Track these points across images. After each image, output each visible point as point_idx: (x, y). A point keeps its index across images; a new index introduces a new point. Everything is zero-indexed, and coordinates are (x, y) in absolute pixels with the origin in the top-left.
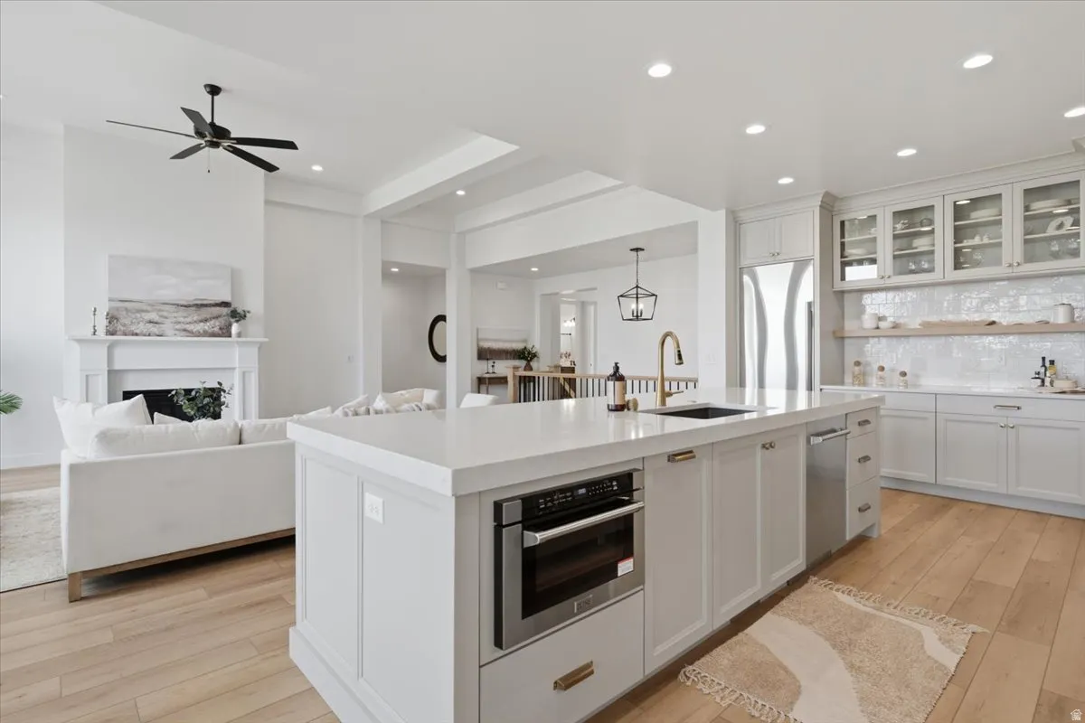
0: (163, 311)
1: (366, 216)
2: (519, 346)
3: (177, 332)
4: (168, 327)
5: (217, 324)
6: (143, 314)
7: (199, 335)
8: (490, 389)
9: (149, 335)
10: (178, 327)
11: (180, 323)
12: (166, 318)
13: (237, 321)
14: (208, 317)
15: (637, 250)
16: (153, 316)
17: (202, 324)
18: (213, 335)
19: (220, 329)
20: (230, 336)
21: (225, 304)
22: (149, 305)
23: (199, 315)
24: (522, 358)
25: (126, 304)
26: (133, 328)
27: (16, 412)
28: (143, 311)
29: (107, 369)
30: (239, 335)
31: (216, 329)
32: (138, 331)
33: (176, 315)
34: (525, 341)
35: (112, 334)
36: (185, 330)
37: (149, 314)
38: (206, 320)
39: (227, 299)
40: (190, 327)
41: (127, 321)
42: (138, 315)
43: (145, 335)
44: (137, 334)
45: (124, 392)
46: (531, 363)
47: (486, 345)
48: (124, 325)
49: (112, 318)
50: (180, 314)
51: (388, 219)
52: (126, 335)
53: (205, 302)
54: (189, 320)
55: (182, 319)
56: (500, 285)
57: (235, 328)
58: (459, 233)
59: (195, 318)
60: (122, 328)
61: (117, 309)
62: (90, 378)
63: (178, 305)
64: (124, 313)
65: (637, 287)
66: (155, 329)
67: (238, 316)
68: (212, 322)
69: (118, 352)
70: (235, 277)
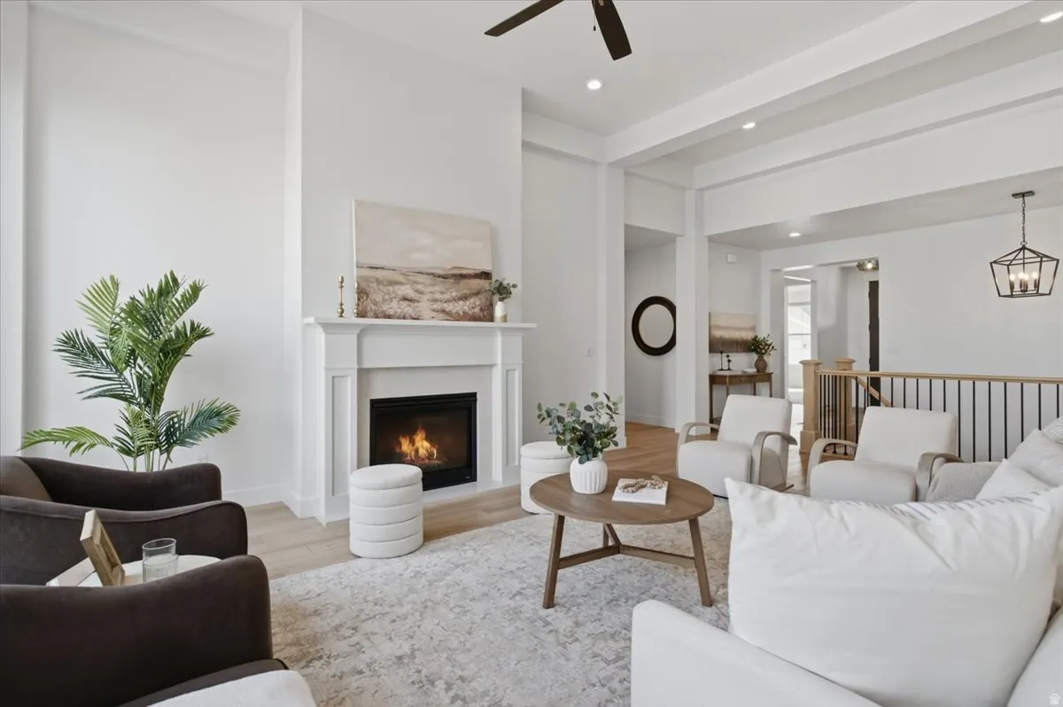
0: (417, 283)
1: (611, 164)
2: (748, 336)
3: (434, 314)
4: (424, 306)
5: (478, 303)
6: (397, 287)
7: (458, 318)
8: (730, 391)
9: (404, 318)
10: (437, 306)
11: (436, 300)
12: (422, 293)
13: (502, 300)
14: (468, 292)
15: (1023, 195)
16: (407, 290)
17: (461, 303)
18: (474, 318)
19: (481, 309)
20: (491, 319)
21: (486, 275)
22: (403, 274)
23: (457, 291)
24: (753, 351)
25: (379, 274)
26: (385, 307)
27: (233, 429)
28: (397, 283)
29: (357, 367)
30: (505, 319)
31: (477, 310)
32: (391, 312)
33: (431, 289)
34: (753, 329)
35: (363, 317)
36: (443, 311)
37: (402, 288)
38: (465, 298)
39: (487, 267)
40: (449, 307)
41: (379, 298)
42: (391, 288)
43: (399, 318)
44: (389, 317)
45: (371, 400)
46: (765, 357)
47: (718, 333)
48: (375, 303)
49: (362, 293)
50: (437, 288)
51: (631, 170)
52: (377, 317)
53: (464, 272)
54: (447, 296)
55: (438, 296)
56: (730, 258)
57: (499, 309)
58: (697, 190)
59: (454, 294)
60: (373, 307)
61: (366, 279)
62: (336, 379)
63: (434, 275)
64: (375, 285)
65: (1024, 248)
66: (407, 309)
67: (503, 291)
68: (472, 300)
69: (368, 341)
70: (493, 238)
